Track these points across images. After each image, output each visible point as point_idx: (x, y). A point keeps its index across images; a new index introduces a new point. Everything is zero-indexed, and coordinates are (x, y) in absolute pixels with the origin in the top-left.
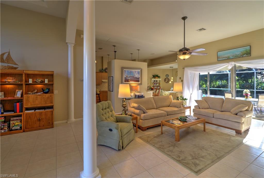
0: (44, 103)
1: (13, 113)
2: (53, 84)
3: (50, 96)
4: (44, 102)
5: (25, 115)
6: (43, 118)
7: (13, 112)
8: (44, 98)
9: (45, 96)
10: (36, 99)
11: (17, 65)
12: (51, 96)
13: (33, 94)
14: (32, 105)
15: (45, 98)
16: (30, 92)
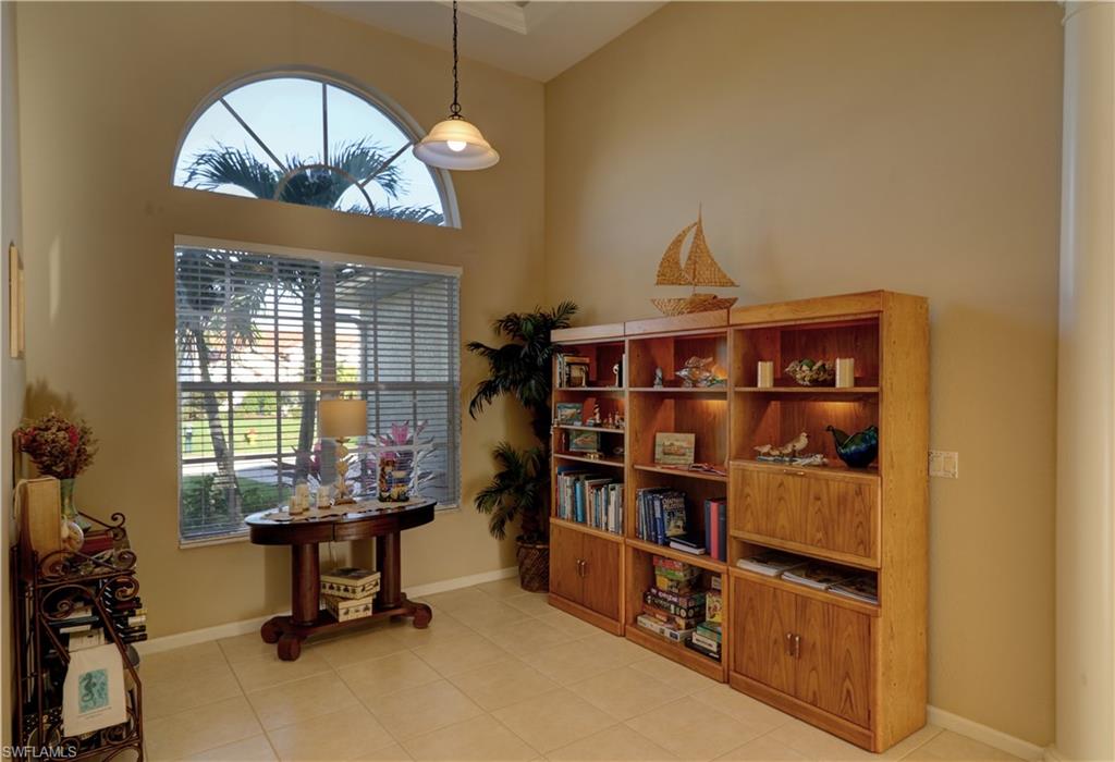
0: (820, 535)
1: (697, 552)
2: (876, 395)
3: (852, 488)
4: (818, 531)
5: (732, 580)
6: (814, 645)
7: (698, 548)
8: (818, 498)
9: (823, 482)
10: (780, 499)
11: (733, 284)
12: (859, 492)
13: (779, 460)
14: (759, 533)
15: (825, 498)
16: (766, 449)
